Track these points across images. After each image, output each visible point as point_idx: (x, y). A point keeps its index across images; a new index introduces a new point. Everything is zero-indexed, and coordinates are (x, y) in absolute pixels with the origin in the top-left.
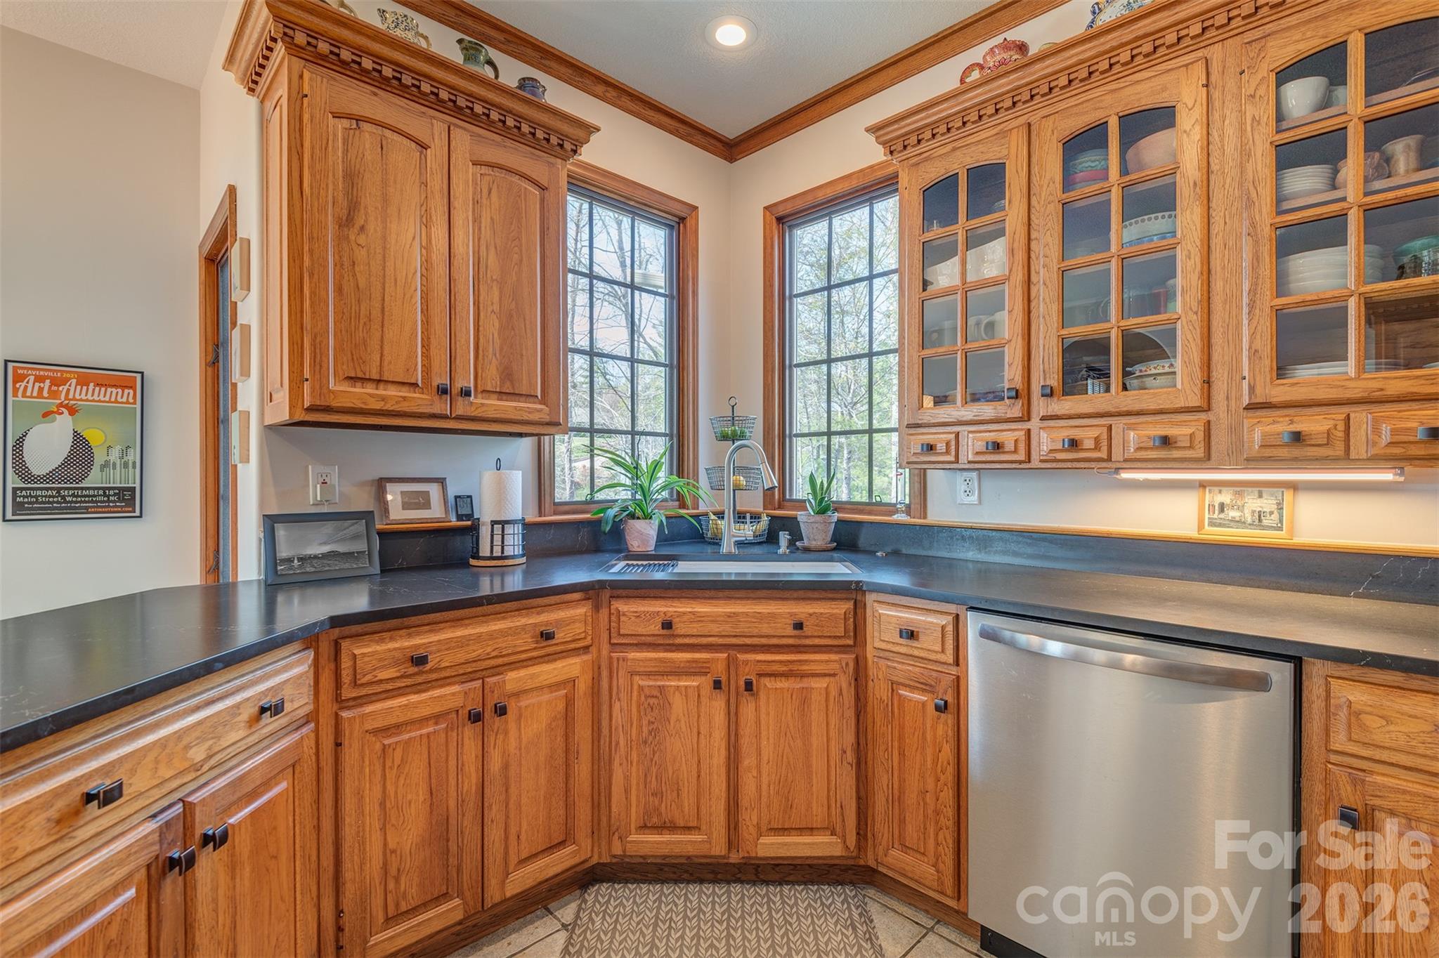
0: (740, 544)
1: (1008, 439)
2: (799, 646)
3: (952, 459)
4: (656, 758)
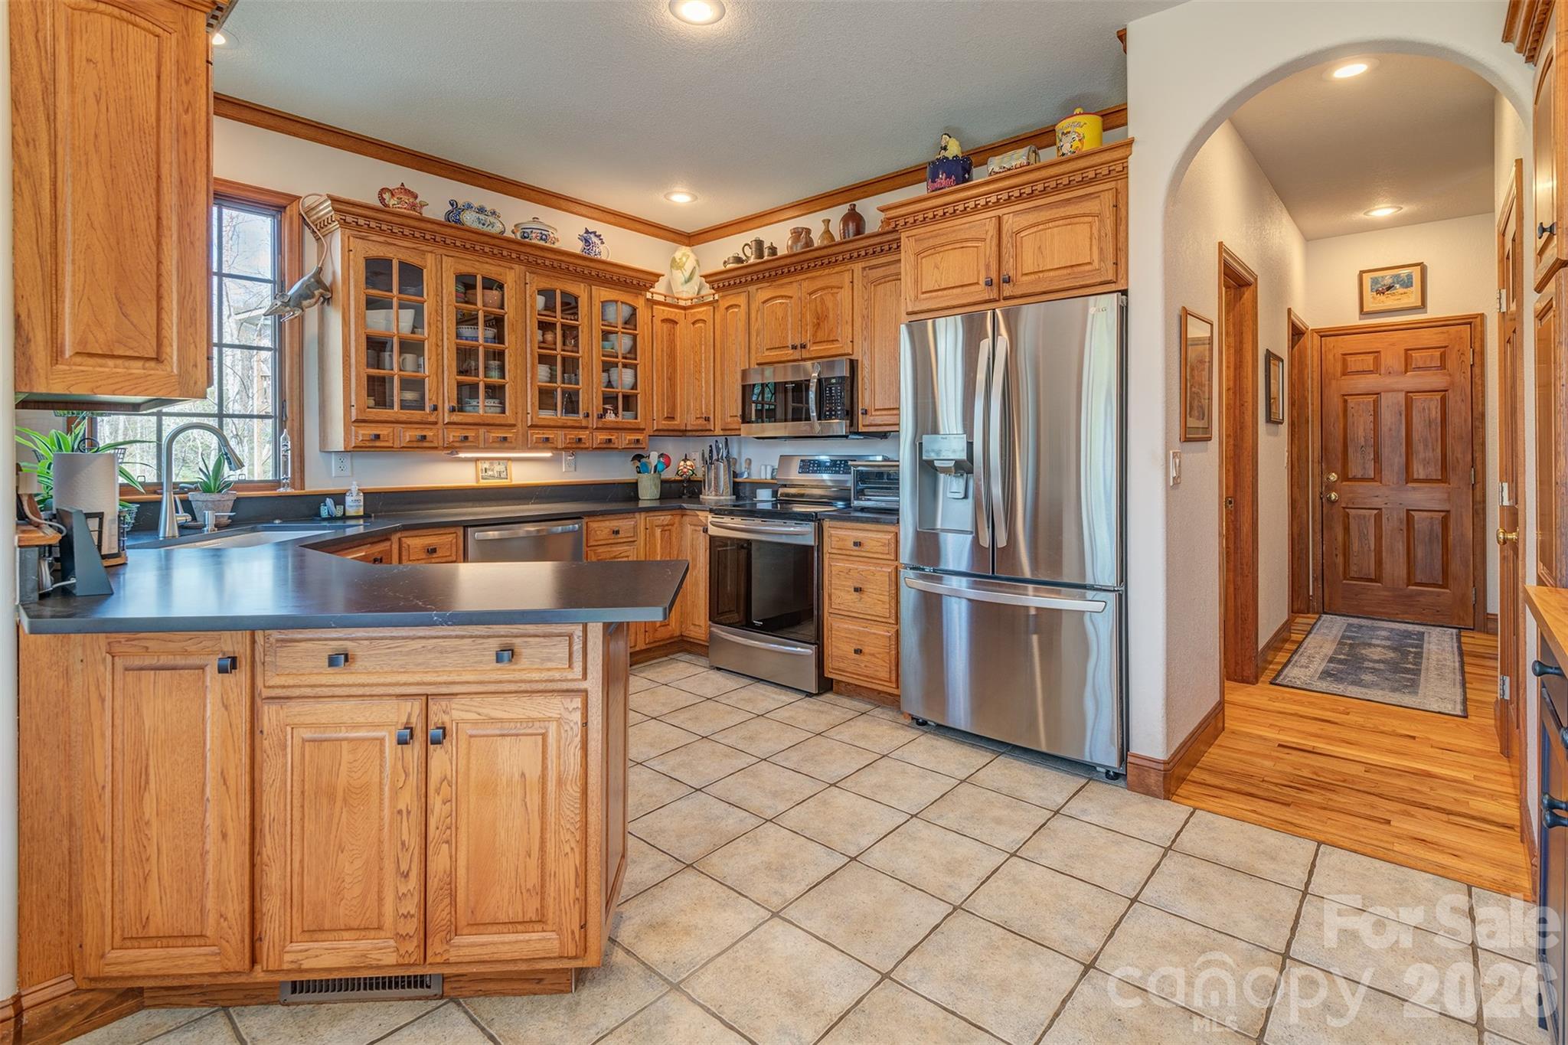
1: (429, 434)
3: (388, 445)
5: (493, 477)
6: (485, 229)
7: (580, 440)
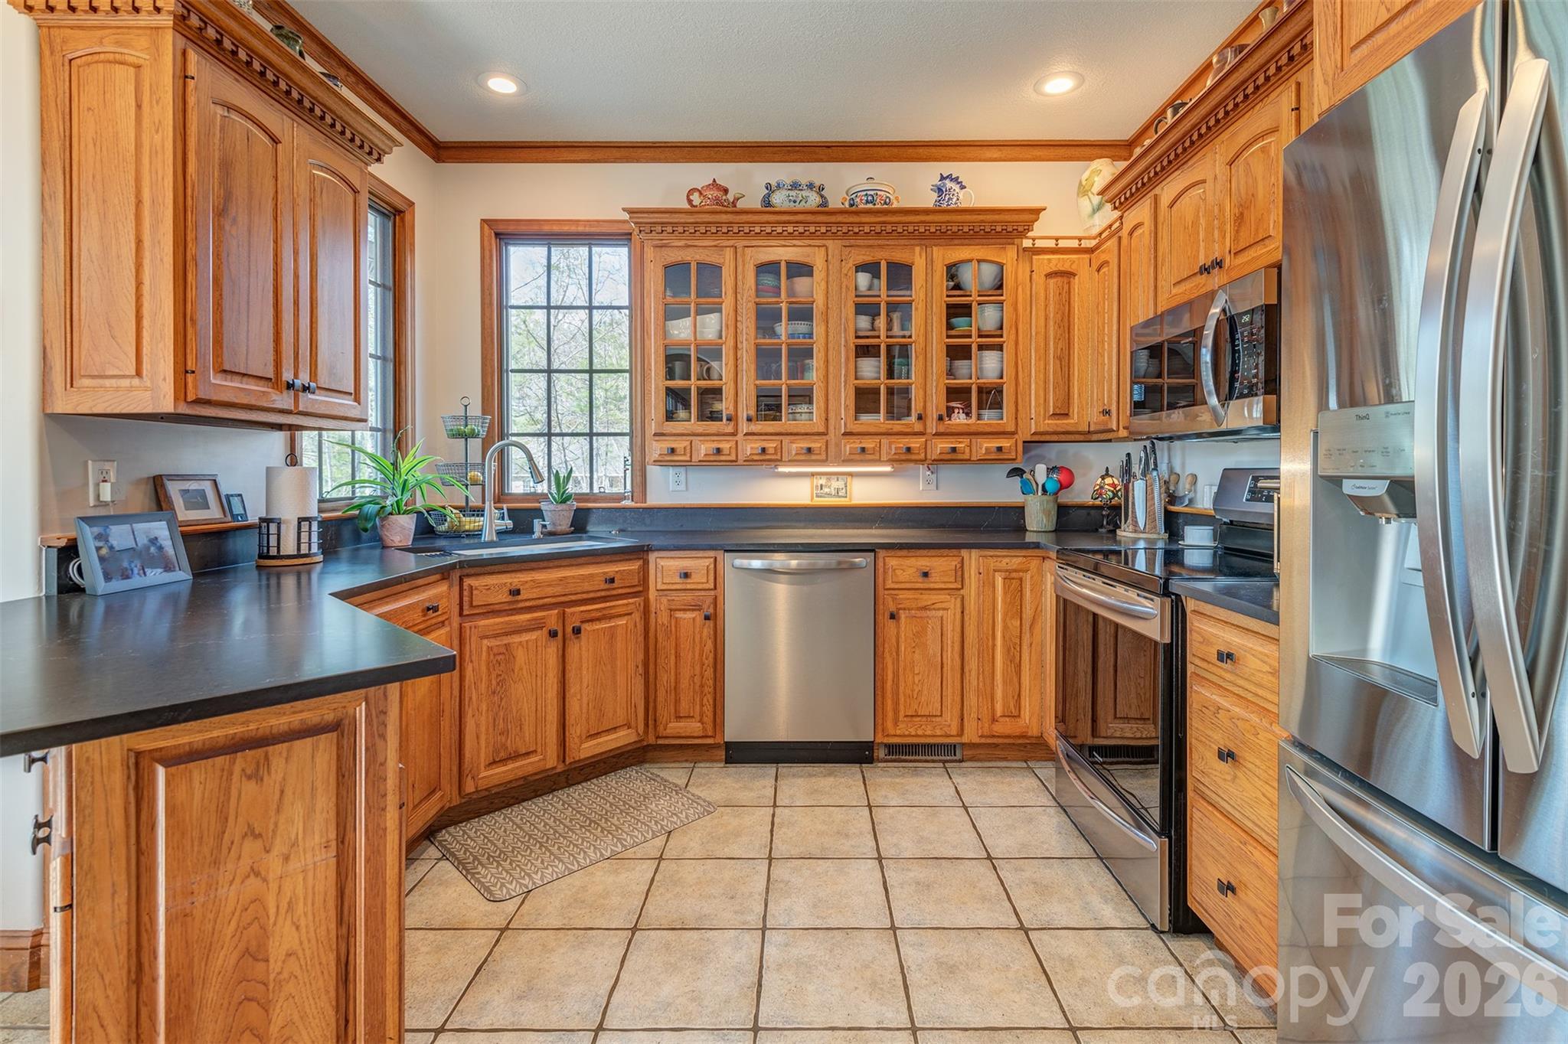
0: (499, 533)
1: (725, 446)
2: (608, 596)
3: (689, 459)
4: (503, 703)
5: (829, 495)
6: (799, 207)
7: (909, 449)
